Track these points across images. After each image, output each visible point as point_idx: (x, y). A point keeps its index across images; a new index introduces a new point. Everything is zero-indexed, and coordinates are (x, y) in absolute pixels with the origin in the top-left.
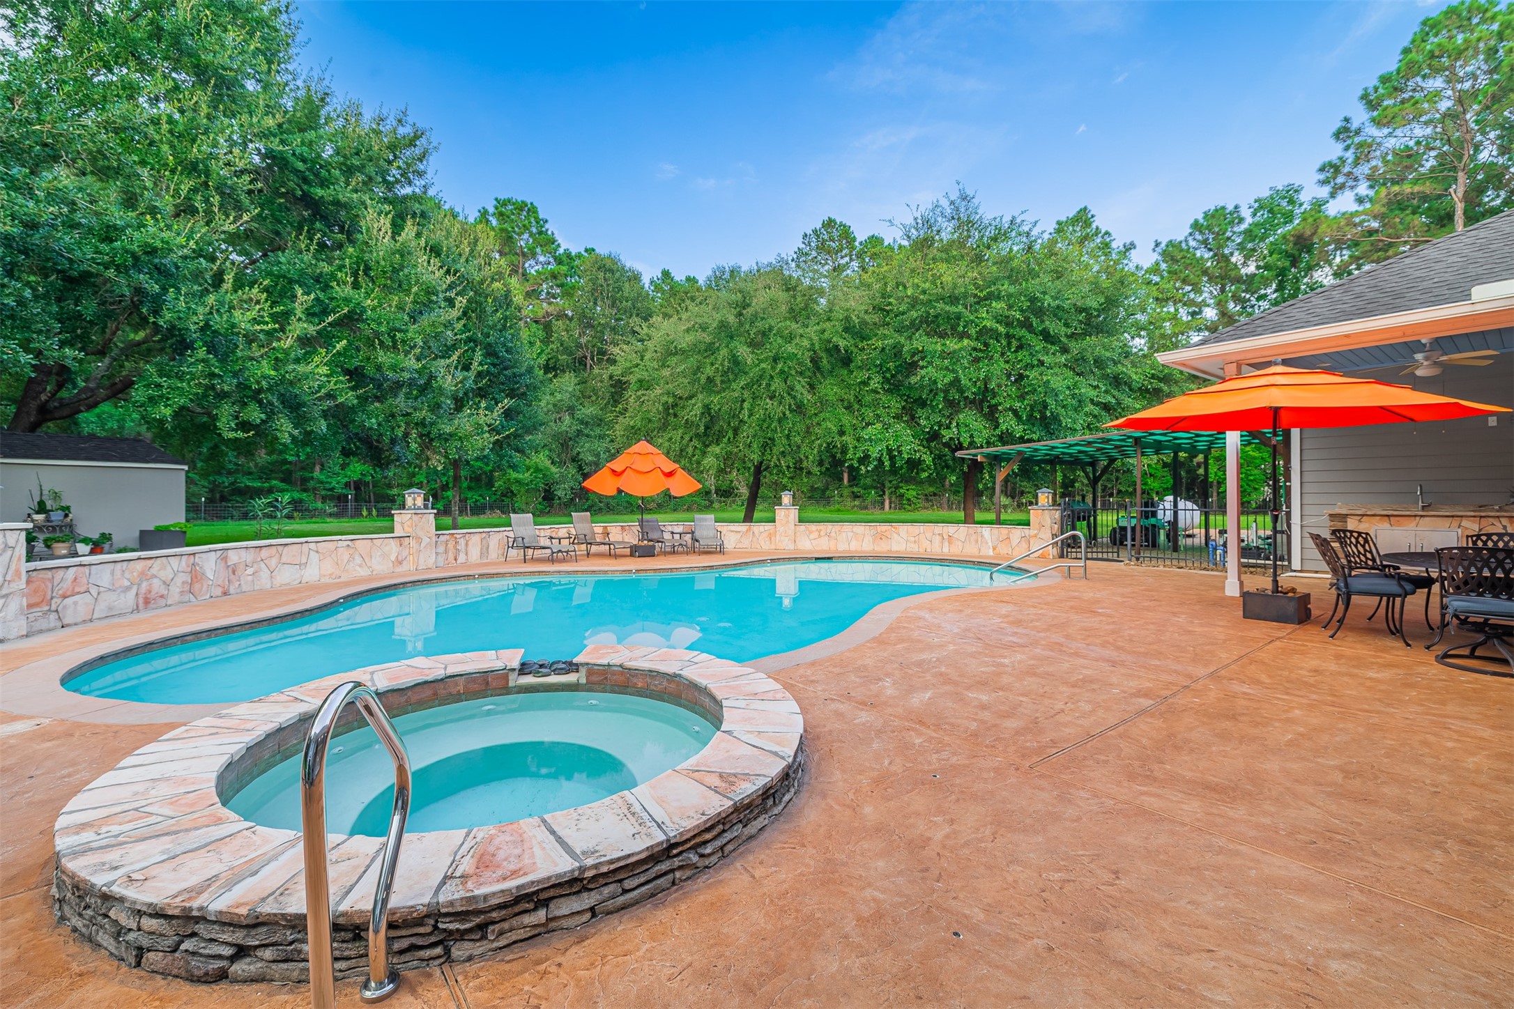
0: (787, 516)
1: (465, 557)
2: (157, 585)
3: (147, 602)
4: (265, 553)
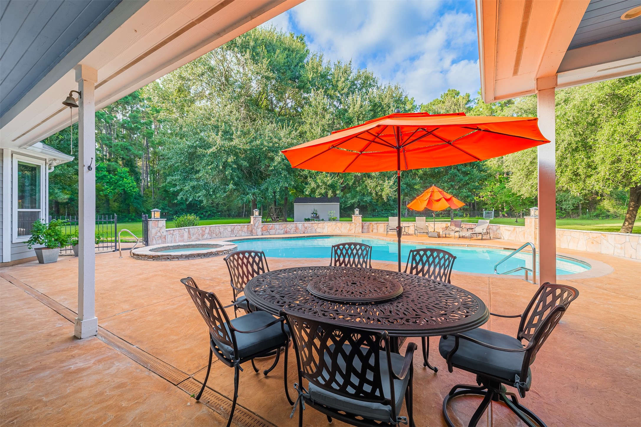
0: (531, 222)
1: (376, 231)
2: (288, 230)
3: (286, 232)
4: (314, 225)
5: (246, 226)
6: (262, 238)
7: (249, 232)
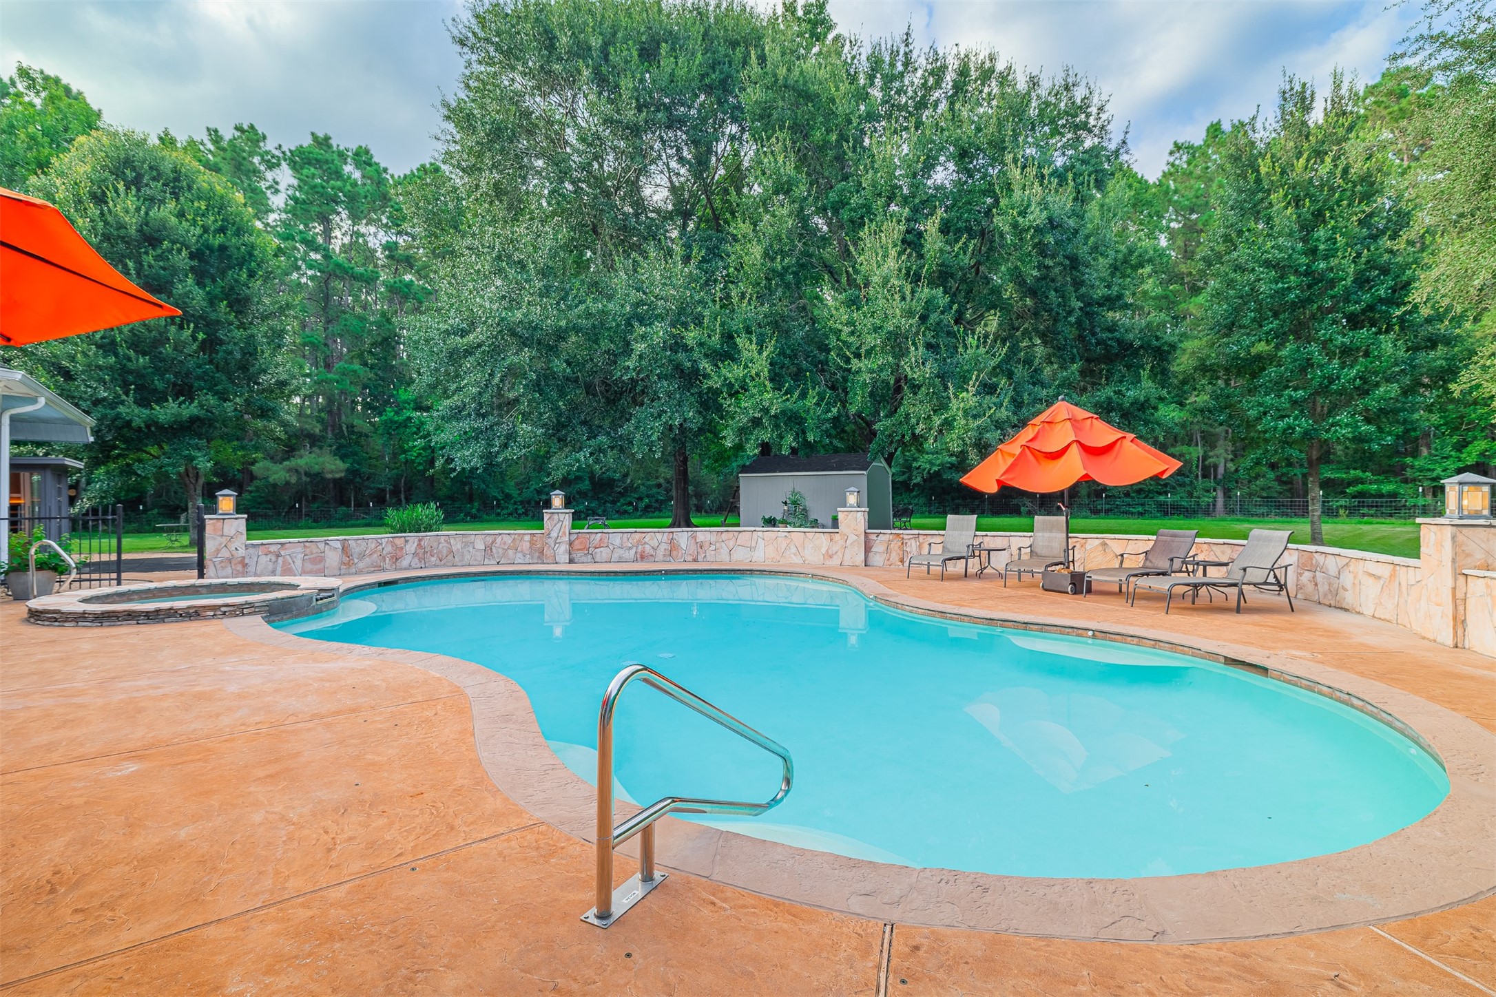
2: (648, 549)
5: (527, 538)
6: (568, 572)
7: (537, 554)
